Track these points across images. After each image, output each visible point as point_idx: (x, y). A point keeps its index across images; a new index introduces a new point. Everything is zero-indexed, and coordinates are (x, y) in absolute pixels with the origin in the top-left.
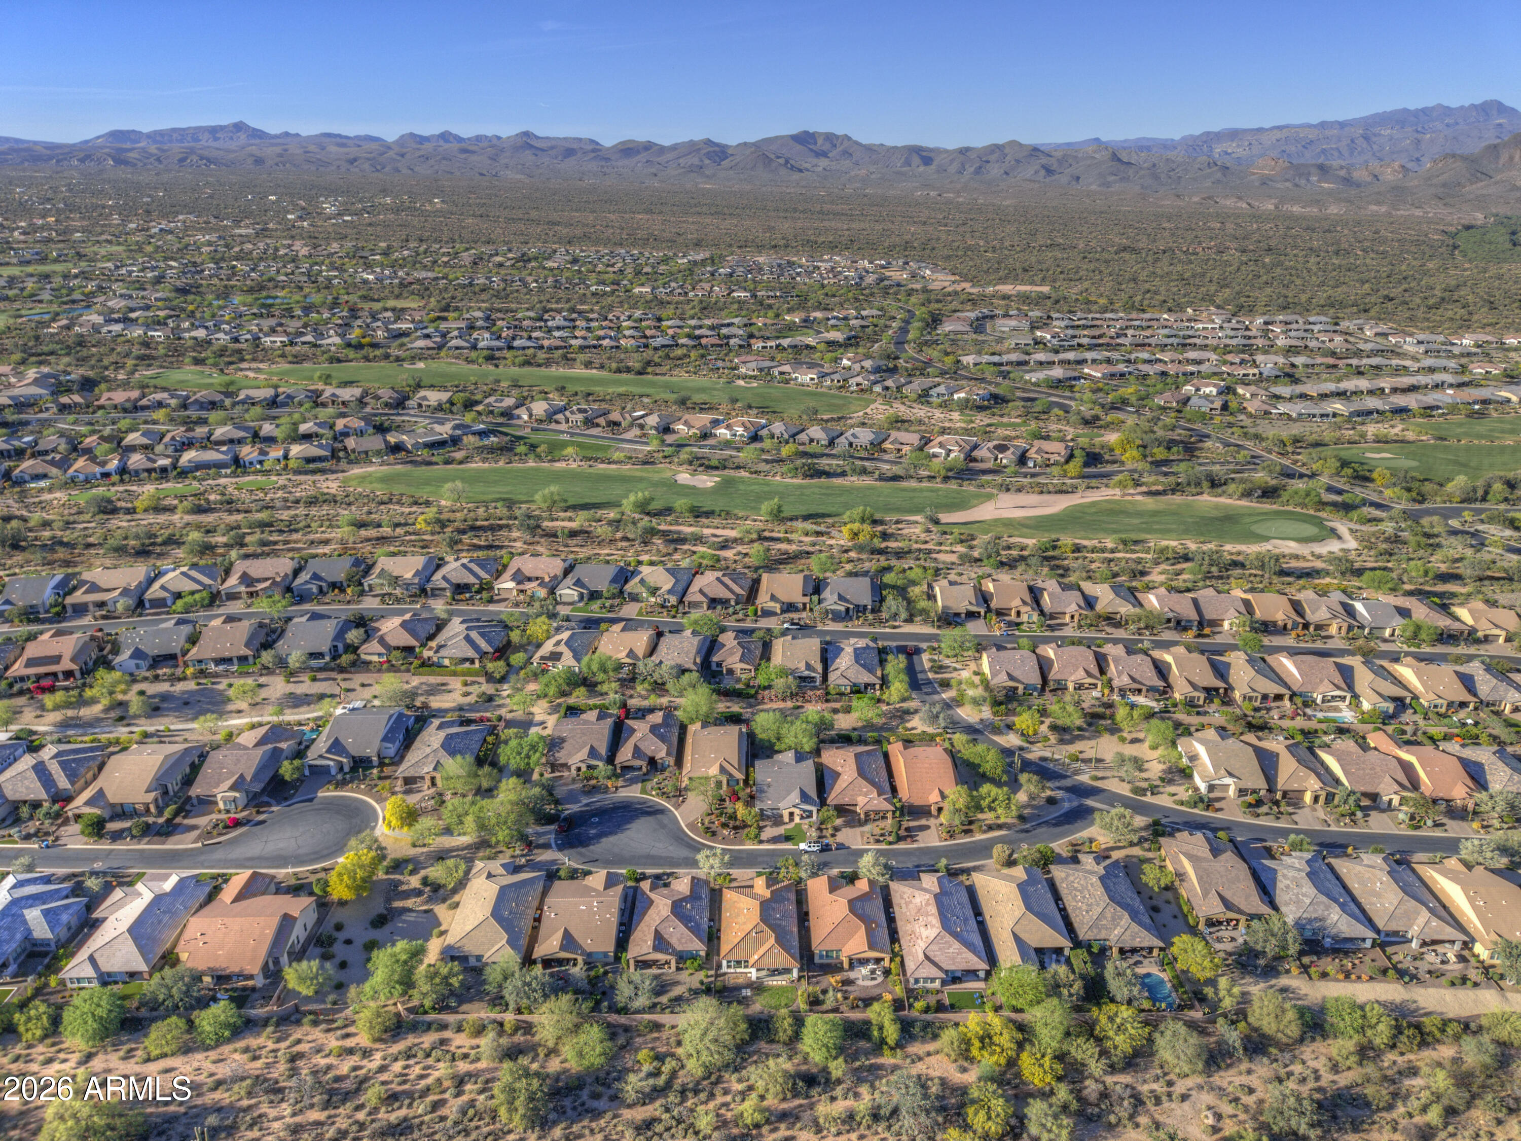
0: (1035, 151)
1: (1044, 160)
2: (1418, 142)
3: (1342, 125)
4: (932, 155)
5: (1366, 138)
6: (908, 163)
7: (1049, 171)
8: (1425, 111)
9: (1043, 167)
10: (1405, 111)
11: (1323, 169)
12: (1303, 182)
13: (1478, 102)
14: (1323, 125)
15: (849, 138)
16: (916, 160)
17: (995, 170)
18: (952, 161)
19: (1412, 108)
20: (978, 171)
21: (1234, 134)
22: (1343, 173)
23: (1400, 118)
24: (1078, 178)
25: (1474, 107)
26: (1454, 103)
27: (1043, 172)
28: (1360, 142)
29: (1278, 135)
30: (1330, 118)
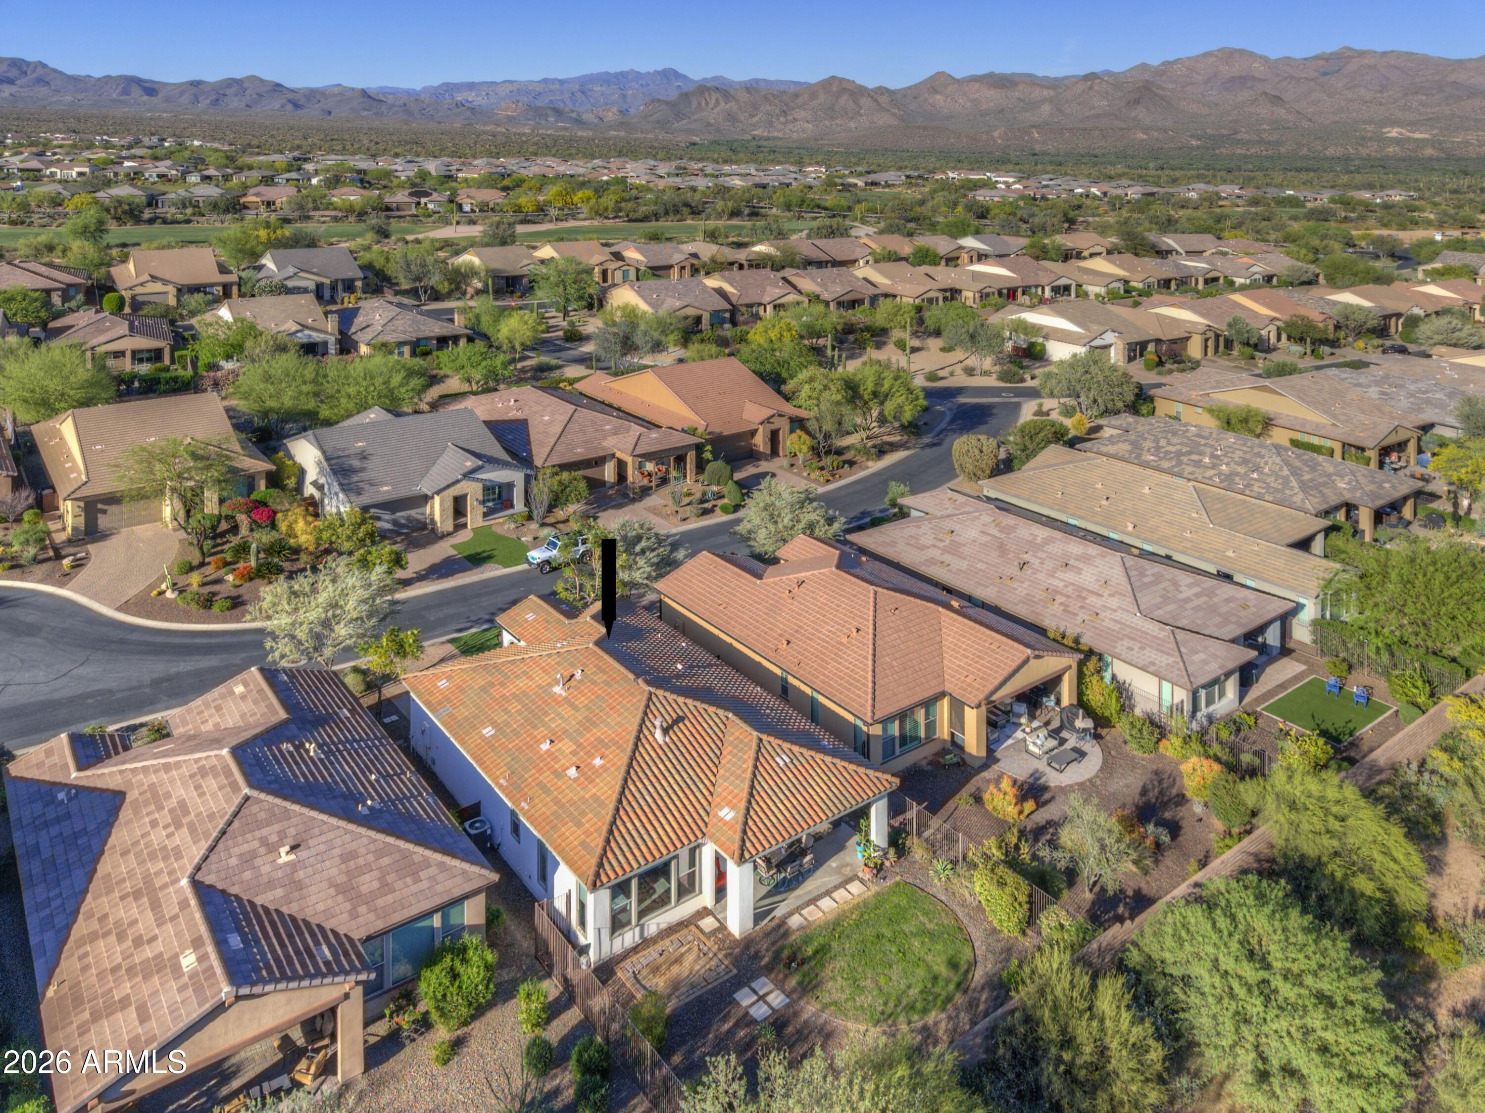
0: (278, 88)
1: (290, 96)
2: (624, 96)
3: (562, 82)
4: (156, 86)
5: (583, 92)
6: (126, 92)
7: (296, 106)
8: (622, 74)
9: (290, 101)
10: (607, 73)
11: (558, 112)
12: (543, 122)
13: (660, 69)
14: (545, 81)
15: (45, 66)
16: (136, 91)
17: (235, 103)
18: (182, 93)
19: (612, 71)
20: (216, 102)
21: (471, 86)
22: (574, 115)
23: (605, 79)
24: (330, 113)
25: (657, 72)
26: (643, 70)
27: (290, 107)
28: (579, 95)
29: (511, 87)
30: (551, 76)
